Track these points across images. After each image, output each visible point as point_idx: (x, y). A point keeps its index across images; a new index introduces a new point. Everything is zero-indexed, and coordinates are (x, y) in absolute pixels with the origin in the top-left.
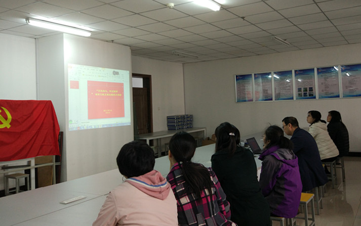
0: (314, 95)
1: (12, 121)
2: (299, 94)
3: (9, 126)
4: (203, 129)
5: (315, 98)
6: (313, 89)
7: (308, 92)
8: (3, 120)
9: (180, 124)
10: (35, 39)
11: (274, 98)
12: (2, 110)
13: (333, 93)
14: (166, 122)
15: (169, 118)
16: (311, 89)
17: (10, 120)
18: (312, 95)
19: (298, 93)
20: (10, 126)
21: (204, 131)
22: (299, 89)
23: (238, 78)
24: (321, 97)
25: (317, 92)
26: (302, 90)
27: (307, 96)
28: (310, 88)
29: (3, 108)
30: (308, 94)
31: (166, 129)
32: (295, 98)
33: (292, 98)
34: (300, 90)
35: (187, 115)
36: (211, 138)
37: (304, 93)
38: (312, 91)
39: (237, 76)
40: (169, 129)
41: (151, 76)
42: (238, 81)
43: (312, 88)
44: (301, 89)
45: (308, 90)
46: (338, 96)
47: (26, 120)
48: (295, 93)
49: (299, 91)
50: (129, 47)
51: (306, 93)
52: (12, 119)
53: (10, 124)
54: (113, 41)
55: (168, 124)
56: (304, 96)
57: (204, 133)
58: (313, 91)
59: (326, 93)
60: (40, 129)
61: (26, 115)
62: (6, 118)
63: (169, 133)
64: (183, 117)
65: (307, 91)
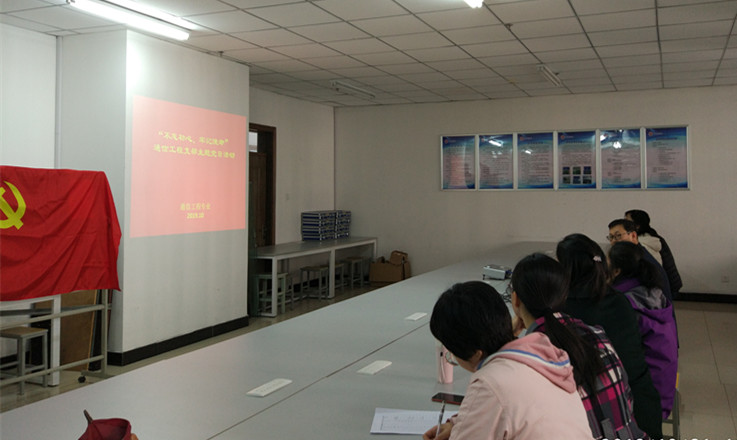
0: (593, 182)
1: (25, 214)
2: (565, 179)
3: (19, 225)
4: (372, 242)
5: (594, 186)
6: (592, 170)
7: (582, 175)
8: (8, 211)
9: (327, 229)
10: (57, 37)
11: (516, 185)
12: (7, 188)
13: (629, 180)
14: (300, 225)
15: (305, 216)
16: (588, 170)
17: (23, 212)
18: (590, 181)
19: (563, 176)
20: (22, 224)
21: (373, 244)
22: (564, 168)
23: (446, 141)
24: (605, 187)
25: (598, 176)
26: (571, 171)
27: (579, 182)
28: (585, 168)
29: (8, 184)
30: (581, 180)
31: (299, 238)
32: (556, 187)
33: (551, 186)
34: (566, 170)
35: (341, 212)
36: (387, 258)
37: (575, 177)
38: (590, 173)
39: (444, 138)
40: (304, 239)
41: (274, 128)
42: (447, 148)
43: (589, 168)
44: (568, 168)
45: (582, 170)
46: (638, 186)
47: (54, 211)
48: (556, 176)
49: (564, 173)
50: (247, 68)
51: (578, 178)
52: (27, 210)
53: (22, 220)
54: (221, 52)
55: (302, 228)
56: (574, 182)
57: (373, 248)
58: (592, 175)
59: (617, 179)
60: (81, 232)
61: (54, 202)
62: (15, 207)
63: (304, 247)
64: (333, 215)
65: (579, 172)
